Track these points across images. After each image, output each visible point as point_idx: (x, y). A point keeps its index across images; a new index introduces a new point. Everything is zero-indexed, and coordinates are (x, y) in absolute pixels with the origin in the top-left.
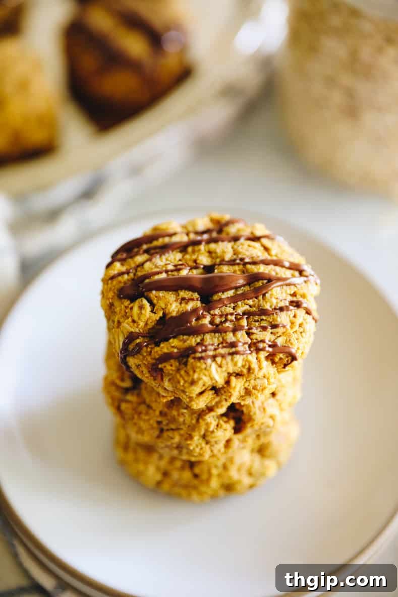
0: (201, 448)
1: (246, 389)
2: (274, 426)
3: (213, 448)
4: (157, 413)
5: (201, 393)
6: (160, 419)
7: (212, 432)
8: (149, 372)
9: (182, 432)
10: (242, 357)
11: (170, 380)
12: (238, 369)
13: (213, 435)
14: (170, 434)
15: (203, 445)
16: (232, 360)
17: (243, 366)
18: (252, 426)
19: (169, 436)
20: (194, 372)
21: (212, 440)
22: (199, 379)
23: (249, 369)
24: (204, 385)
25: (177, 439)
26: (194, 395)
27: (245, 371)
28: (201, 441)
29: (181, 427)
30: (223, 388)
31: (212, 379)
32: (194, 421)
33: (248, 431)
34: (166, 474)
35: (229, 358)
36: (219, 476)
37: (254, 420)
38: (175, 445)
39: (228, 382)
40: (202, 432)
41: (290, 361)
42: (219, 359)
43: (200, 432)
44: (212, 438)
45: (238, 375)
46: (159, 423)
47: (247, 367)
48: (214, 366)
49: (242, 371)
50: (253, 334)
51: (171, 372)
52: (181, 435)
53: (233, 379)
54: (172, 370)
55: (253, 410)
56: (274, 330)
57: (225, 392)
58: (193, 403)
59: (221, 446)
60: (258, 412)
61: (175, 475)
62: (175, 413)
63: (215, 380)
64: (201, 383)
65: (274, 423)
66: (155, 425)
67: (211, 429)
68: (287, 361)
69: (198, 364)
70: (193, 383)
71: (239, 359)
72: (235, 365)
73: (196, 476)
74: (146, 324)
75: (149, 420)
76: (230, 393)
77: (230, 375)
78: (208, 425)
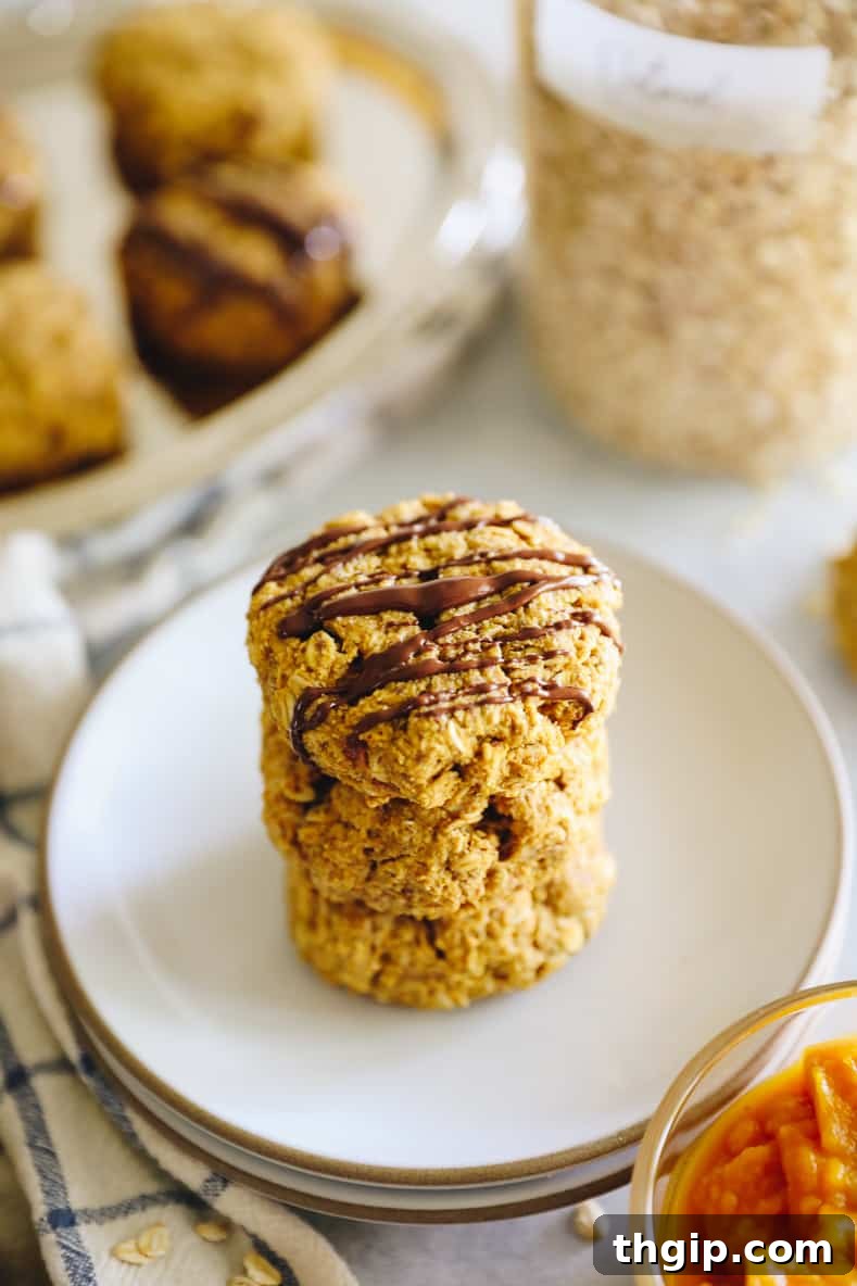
0: (446, 888)
1: (511, 764)
2: (567, 838)
3: (467, 887)
4: (363, 833)
5: (436, 777)
6: (367, 845)
7: (462, 855)
8: (344, 752)
9: (409, 861)
10: (499, 708)
11: (380, 760)
12: (493, 730)
13: (463, 861)
14: (388, 868)
15: (448, 881)
16: (483, 713)
17: (502, 723)
18: (529, 841)
19: (387, 872)
20: (421, 738)
21: (463, 871)
22: (431, 749)
23: (513, 727)
24: (439, 761)
25: (401, 874)
26: (423, 781)
27: (506, 732)
28: (443, 875)
29: (407, 852)
30: (472, 764)
31: (451, 748)
32: (428, 840)
33: (524, 852)
34: (386, 959)
35: (477, 710)
36: (480, 948)
37: (531, 829)
38: (398, 889)
39: (479, 754)
40: (445, 858)
41: (581, 716)
42: (460, 714)
43: (440, 858)
44: (463, 865)
45: (496, 740)
46: (368, 851)
47: (509, 723)
48: (452, 725)
49: (501, 733)
50: (513, 669)
51: (381, 745)
52: (409, 867)
53: (488, 749)
54: (382, 741)
55: (528, 812)
56: (548, 662)
57: (476, 771)
58: (424, 796)
59: (478, 882)
60: (537, 815)
61: (404, 958)
62: (393, 829)
63: (457, 749)
64: (433, 757)
65: (565, 829)
66: (361, 856)
67: (459, 849)
68: (578, 715)
69: (427, 725)
70: (420, 758)
71: (495, 712)
72: (489, 721)
73: (441, 955)
74: (332, 672)
75: (351, 847)
76: (485, 771)
77: (480, 739)
78: (453, 842)
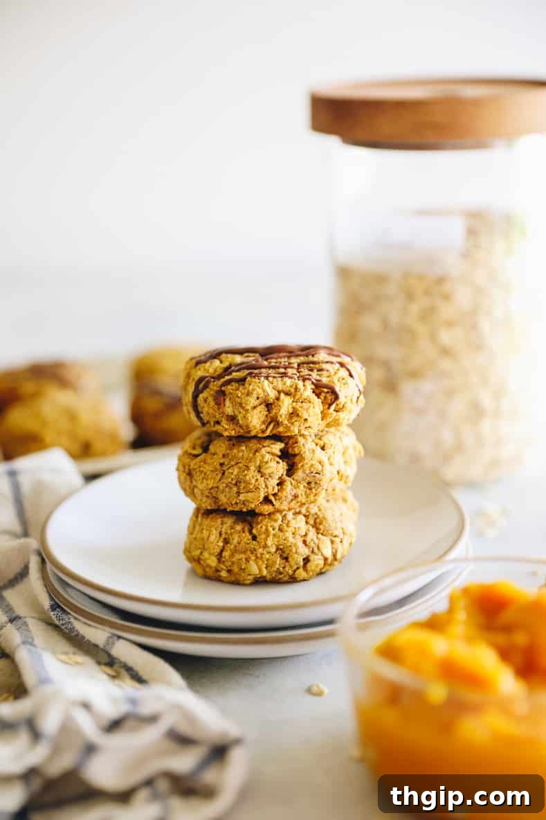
0: (257, 480)
1: (293, 408)
2: (322, 470)
3: (268, 482)
4: (221, 456)
5: (255, 408)
6: (222, 461)
7: (267, 462)
8: (214, 400)
9: (240, 465)
10: (290, 380)
11: (230, 399)
12: (286, 389)
13: (267, 466)
14: (230, 471)
15: (259, 477)
16: (282, 380)
17: (291, 386)
18: (302, 466)
19: (229, 473)
20: (250, 385)
21: (267, 472)
22: (253, 390)
23: (296, 389)
24: (258, 398)
25: (236, 471)
26: (248, 407)
27: (293, 390)
28: (256, 473)
29: (239, 461)
30: (274, 402)
31: (264, 391)
32: (251, 455)
33: (299, 474)
34: (226, 541)
35: (280, 379)
36: (274, 535)
37: (304, 459)
38: (234, 482)
39: (278, 399)
40: (258, 464)
41: (333, 400)
42: (271, 379)
43: (256, 463)
44: (267, 468)
45: (287, 394)
46: (222, 464)
47: (294, 387)
48: (266, 382)
49: (290, 391)
50: (301, 372)
51: (231, 391)
52: (240, 468)
53: (282, 395)
54: (232, 389)
55: (303, 450)
56: (319, 373)
57: (275, 406)
59: (273, 482)
60: (307, 453)
61: (236, 539)
62: (235, 451)
63: (267, 392)
64: (255, 396)
65: (323, 466)
66: (218, 467)
67: (266, 460)
68: (331, 400)
69: (254, 380)
70: (248, 394)
71: (288, 381)
72: (285, 384)
73: (254, 538)
74: (215, 371)
75: (213, 463)
76: (280, 406)
77: (279, 392)
78: (263, 457)
